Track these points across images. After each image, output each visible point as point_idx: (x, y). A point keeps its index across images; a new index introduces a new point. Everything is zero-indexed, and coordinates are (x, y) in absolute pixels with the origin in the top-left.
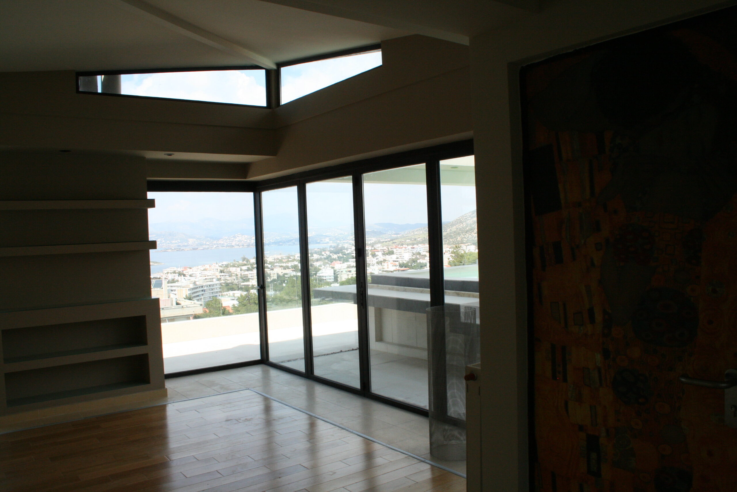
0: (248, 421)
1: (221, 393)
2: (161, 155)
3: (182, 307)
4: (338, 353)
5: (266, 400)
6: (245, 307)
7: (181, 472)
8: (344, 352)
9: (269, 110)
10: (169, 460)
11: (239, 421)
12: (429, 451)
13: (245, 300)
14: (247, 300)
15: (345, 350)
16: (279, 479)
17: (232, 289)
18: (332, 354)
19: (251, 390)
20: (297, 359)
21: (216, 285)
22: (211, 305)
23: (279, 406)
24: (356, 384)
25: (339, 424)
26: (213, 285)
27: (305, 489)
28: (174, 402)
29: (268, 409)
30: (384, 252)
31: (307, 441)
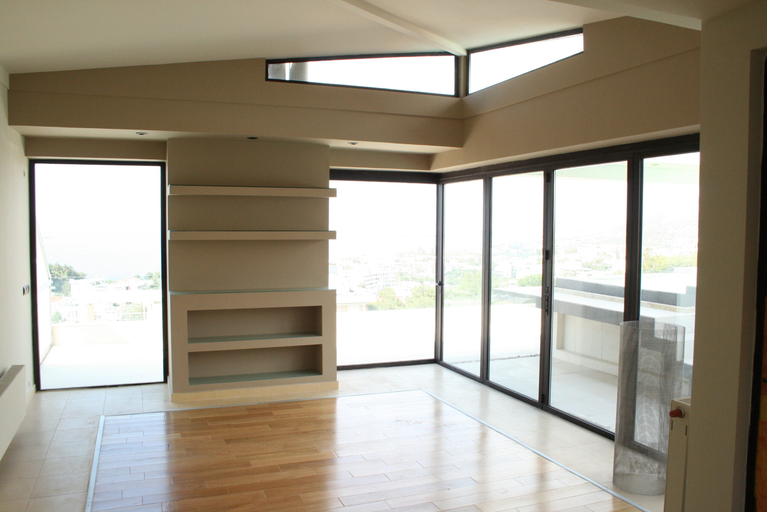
0: (418, 424)
1: (393, 391)
2: (345, 144)
3: (356, 294)
4: (515, 358)
5: (437, 402)
6: (419, 298)
7: (348, 471)
8: (521, 357)
9: (457, 99)
10: (337, 457)
11: (409, 422)
12: (612, 480)
13: (419, 292)
14: (421, 291)
15: (523, 356)
16: (448, 490)
17: (406, 279)
18: (509, 358)
19: (423, 391)
20: (471, 361)
21: (390, 274)
22: (384, 294)
23: (452, 410)
24: (535, 396)
25: (514, 437)
26: (387, 274)
27: (474, 505)
28: (345, 395)
29: (438, 413)
30: (566, 250)
31: (479, 452)
